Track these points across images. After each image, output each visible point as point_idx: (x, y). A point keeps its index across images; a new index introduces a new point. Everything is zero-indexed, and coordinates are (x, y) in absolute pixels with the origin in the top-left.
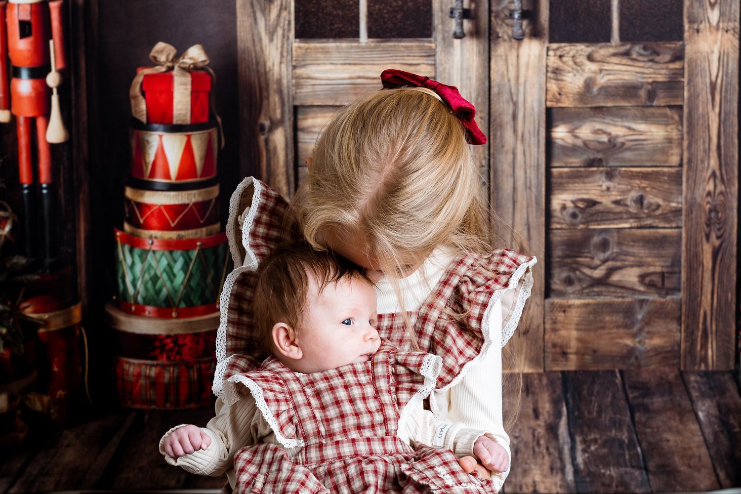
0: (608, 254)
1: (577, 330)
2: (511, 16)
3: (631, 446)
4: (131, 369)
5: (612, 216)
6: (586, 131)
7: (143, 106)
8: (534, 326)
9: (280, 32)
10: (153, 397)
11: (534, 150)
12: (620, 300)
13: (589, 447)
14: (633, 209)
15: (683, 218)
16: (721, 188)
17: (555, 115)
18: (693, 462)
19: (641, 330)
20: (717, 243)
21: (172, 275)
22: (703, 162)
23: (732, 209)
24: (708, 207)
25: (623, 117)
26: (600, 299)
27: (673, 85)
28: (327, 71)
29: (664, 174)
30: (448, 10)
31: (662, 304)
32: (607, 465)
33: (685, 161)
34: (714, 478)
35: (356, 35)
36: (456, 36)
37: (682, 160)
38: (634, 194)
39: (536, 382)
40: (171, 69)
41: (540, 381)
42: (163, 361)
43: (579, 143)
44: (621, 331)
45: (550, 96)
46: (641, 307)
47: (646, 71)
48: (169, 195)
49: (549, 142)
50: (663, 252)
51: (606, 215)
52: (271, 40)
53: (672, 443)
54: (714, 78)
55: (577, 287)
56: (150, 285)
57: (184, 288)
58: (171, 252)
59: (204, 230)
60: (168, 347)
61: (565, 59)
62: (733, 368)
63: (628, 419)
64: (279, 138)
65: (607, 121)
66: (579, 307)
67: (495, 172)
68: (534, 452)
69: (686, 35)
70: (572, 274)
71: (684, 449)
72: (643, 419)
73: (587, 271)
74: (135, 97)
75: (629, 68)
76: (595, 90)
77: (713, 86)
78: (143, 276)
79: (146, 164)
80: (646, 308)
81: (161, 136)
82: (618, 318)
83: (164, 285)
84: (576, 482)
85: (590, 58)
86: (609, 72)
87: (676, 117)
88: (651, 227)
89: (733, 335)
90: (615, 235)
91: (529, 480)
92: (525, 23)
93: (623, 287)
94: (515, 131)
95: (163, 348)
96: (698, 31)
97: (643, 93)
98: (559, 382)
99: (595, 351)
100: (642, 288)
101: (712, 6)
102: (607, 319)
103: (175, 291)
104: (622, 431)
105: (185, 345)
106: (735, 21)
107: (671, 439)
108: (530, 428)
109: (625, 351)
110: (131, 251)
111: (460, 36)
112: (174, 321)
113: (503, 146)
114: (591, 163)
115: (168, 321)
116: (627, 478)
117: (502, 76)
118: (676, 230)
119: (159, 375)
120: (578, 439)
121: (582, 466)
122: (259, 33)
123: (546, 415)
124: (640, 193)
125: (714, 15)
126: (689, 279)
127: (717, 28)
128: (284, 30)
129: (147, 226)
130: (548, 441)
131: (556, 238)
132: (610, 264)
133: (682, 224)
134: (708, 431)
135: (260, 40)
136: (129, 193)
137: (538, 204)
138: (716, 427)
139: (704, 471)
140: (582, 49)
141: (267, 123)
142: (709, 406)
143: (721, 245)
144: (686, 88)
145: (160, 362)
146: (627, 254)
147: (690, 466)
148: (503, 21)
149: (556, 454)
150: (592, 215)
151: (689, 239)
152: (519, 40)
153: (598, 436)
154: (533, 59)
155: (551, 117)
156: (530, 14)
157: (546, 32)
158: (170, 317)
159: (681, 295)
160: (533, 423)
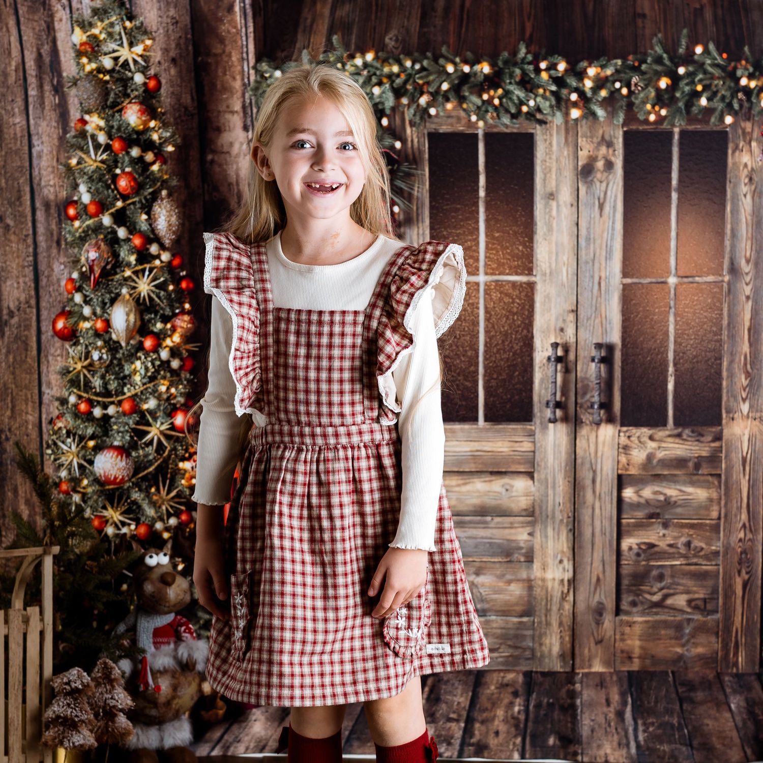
0: (663, 584)
1: (640, 640)
2: (592, 406)
3: (680, 728)
5: (666, 556)
6: (647, 492)
8: (607, 637)
11: (608, 506)
12: (672, 618)
13: (648, 728)
14: (683, 550)
15: (721, 558)
16: (749, 536)
17: (625, 480)
18: (727, 741)
19: (688, 641)
20: (746, 577)
22: (736, 516)
23: (758, 552)
24: (739, 550)
25: (675, 482)
26: (658, 618)
27: (714, 459)
28: (453, 446)
29: (706, 525)
30: (544, 402)
31: (704, 622)
32: (661, 743)
33: (723, 515)
34: (742, 754)
35: (475, 419)
36: (550, 421)
37: (720, 514)
38: (684, 540)
39: (608, 679)
41: (611, 677)
43: (642, 501)
44: (673, 641)
45: (620, 466)
46: (688, 624)
47: (693, 448)
49: (620, 500)
50: (705, 583)
51: (662, 555)
53: (710, 727)
54: (745, 454)
55: (640, 608)
61: (632, 439)
62: (758, 671)
63: (677, 708)
65: (664, 484)
66: (641, 623)
67: (579, 522)
68: (606, 732)
69: (724, 422)
70: (636, 598)
71: (720, 732)
72: (689, 708)
73: (648, 596)
75: (681, 446)
76: (655, 461)
77: (744, 460)
80: (692, 625)
82: (671, 632)
84: (638, 754)
85: (651, 438)
86: (665, 449)
87: (716, 483)
88: (696, 564)
89: (758, 646)
90: (669, 570)
91: (602, 753)
92: (602, 412)
93: (675, 609)
94: (594, 492)
96: (733, 419)
97: (691, 464)
98: (625, 679)
99: (653, 656)
100: (689, 610)
101: (744, 400)
102: (663, 632)
104: (673, 716)
107: (710, 724)
108: (603, 713)
109: (676, 657)
111: (553, 421)
113: (585, 503)
114: (651, 516)
116: (676, 753)
117: (585, 451)
118: (716, 567)
120: (640, 722)
121: (642, 743)
123: (616, 704)
124: (688, 539)
125: (745, 408)
126: (725, 604)
127: (748, 417)
130: (616, 723)
131: (625, 571)
132: (665, 591)
133: (720, 562)
134: (738, 718)
137: (611, 545)
138: (745, 716)
139: (734, 749)
140: (645, 431)
142: (739, 700)
143: (749, 579)
144: (723, 461)
146: (678, 584)
147: (724, 745)
148: (586, 410)
149: (623, 733)
150: (652, 555)
151: (725, 573)
152: (598, 424)
153: (655, 720)
154: (608, 439)
155: (621, 482)
156: (606, 405)
157: (618, 418)
159: (719, 616)
160: (605, 709)
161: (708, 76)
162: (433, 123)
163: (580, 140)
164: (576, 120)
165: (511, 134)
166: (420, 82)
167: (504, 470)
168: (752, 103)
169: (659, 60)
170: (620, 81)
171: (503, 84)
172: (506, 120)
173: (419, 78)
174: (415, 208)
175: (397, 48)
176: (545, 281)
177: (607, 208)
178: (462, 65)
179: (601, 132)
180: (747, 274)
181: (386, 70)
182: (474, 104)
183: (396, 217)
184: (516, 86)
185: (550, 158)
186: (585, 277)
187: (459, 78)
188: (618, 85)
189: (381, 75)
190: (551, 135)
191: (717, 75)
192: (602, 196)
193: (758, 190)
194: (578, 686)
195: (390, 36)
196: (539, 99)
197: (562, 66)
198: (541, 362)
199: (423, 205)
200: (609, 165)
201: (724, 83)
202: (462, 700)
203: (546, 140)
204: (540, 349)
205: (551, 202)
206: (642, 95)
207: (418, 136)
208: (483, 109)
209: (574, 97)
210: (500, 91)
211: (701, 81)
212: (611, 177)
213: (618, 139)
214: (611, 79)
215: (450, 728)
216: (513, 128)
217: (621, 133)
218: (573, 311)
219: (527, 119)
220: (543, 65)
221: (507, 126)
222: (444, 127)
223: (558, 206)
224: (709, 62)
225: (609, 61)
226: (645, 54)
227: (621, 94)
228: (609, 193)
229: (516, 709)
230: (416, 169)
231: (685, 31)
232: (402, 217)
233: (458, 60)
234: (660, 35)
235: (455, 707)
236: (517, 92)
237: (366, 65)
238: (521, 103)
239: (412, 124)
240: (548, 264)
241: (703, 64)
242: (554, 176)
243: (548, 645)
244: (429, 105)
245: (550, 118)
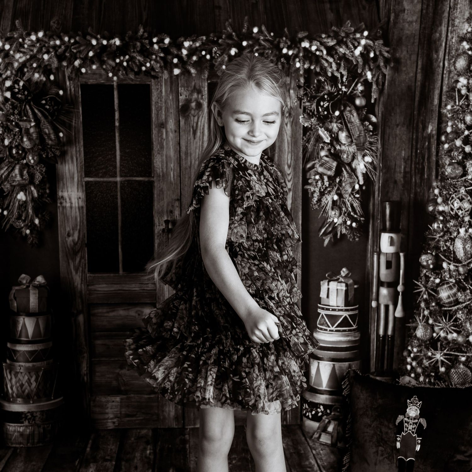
4: (11, 428)
7: (16, 305)
9: (81, 269)
10: (21, 441)
13: (232, 461)
21: (30, 383)
28: (103, 287)
32: (240, 470)
35: (117, 270)
40: (28, 287)
42: (26, 423)
48: (28, 346)
52: (76, 273)
56: (19, 388)
57: (36, 389)
58: (29, 373)
59: (45, 362)
60: (28, 417)
62: (299, 423)
64: (81, 318)
74: (11, 300)
78: (16, 384)
79: (17, 332)
81: (24, 319)
83: (26, 388)
95: (26, 418)
103: (32, 391)
105: (37, 416)
106: (299, 262)
110: (10, 373)
112: (31, 405)
115: (29, 405)
119: (24, 430)
122: (71, 270)
128: (82, 268)
129: (17, 361)
135: (71, 273)
136: (9, 345)
141: (75, 312)
142: (288, 441)
145: (24, 424)
153: (236, 456)
158: (30, 403)
161: (262, 47)
162: (84, 78)
163: (180, 89)
164: (177, 75)
165: (135, 85)
166: (75, 51)
167: (137, 302)
168: (290, 65)
169: (230, 36)
170: (205, 51)
171: (129, 53)
172: (132, 76)
173: (73, 49)
174: (73, 134)
175: (58, 29)
176: (159, 180)
177: (198, 134)
178: (102, 40)
179: (193, 84)
180: (289, 175)
181: (52, 43)
182: (110, 65)
183: (61, 139)
184: (137, 54)
185: (161, 101)
186: (185, 178)
187: (100, 48)
188: (204, 53)
189: (49, 47)
190: (161, 86)
191: (268, 47)
192: (195, 125)
193: (295, 121)
194: (187, 436)
195: (54, 21)
196: (152, 62)
197: (167, 41)
198: (158, 232)
199: (79, 132)
200: (199, 106)
201: (272, 52)
202: (113, 447)
203: (158, 89)
204: (158, 224)
205: (162, 129)
206: (219, 59)
207: (74, 87)
208: (117, 68)
209: (175, 61)
210: (127, 57)
211: (257, 51)
212: (200, 113)
213: (205, 88)
214: (199, 49)
215: (106, 465)
216: (137, 81)
217: (206, 84)
218: (178, 200)
219: (145, 75)
220: (155, 40)
221: (132, 80)
222: (92, 81)
223: (167, 132)
224: (262, 38)
225: (197, 37)
226: (222, 33)
227: (206, 59)
228: (199, 123)
229: (148, 452)
230: (73, 108)
231: (246, 18)
232: (65, 139)
233: (99, 36)
234: (230, 20)
235: (109, 452)
236: (139, 58)
237: (38, 40)
238: (142, 65)
239: (70, 79)
240: (161, 169)
241: (259, 39)
242: (164, 113)
243: (167, 411)
244: (81, 66)
245: (160, 75)
